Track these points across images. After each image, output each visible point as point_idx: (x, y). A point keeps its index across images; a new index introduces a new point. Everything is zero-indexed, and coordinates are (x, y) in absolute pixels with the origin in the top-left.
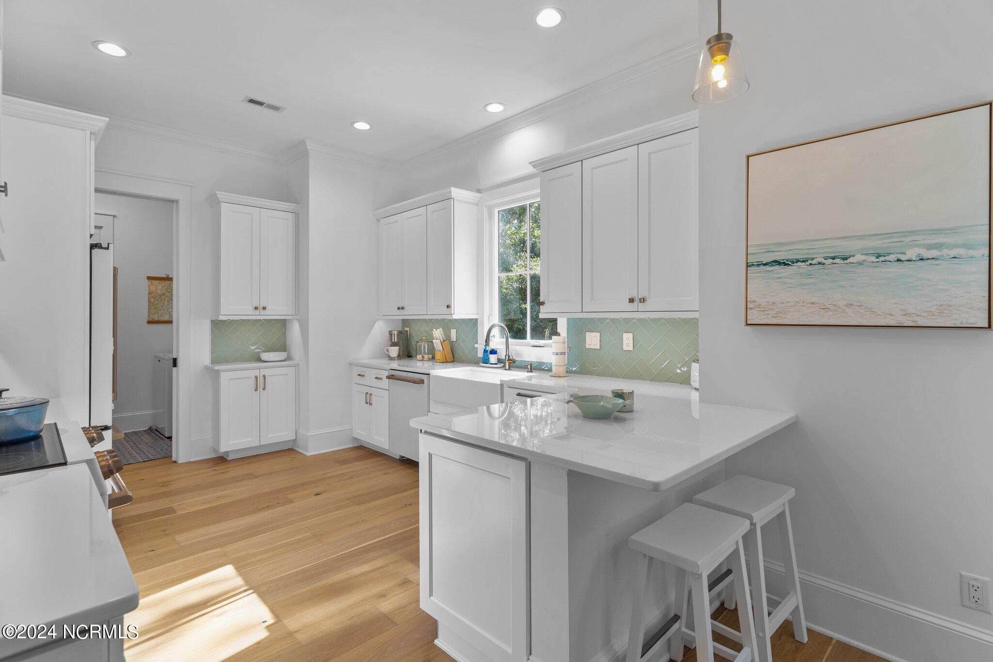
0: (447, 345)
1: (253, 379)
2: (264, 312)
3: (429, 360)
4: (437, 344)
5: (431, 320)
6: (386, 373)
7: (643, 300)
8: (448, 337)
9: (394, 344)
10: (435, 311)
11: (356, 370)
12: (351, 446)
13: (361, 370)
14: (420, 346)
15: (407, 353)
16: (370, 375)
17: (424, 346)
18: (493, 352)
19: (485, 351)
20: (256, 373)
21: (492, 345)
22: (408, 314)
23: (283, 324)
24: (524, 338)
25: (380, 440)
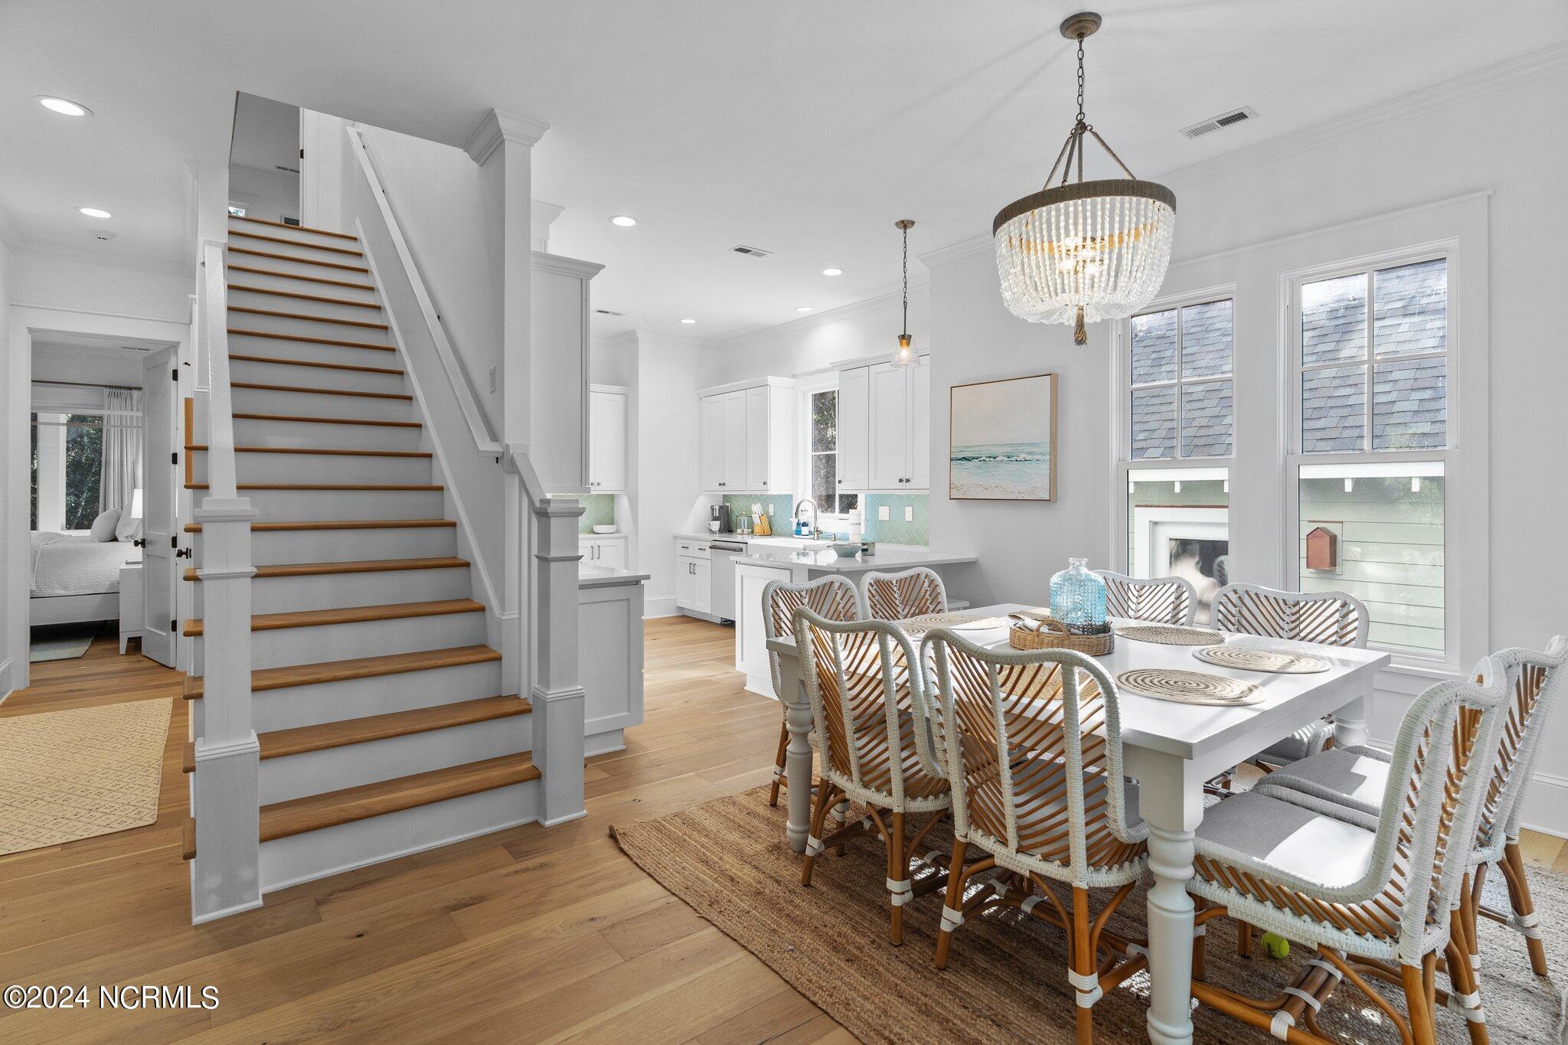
0: (765, 520)
1: (590, 548)
2: (600, 488)
3: (748, 534)
4: (756, 519)
5: (750, 496)
6: (710, 544)
7: (908, 481)
8: (766, 513)
9: (715, 519)
10: (753, 487)
11: (680, 543)
12: (675, 615)
13: (685, 543)
14: (740, 520)
15: (728, 528)
16: (694, 546)
17: (744, 520)
18: (805, 524)
19: (798, 524)
20: (592, 543)
21: (803, 519)
22: (729, 490)
23: (611, 498)
24: (833, 512)
25: (702, 606)
